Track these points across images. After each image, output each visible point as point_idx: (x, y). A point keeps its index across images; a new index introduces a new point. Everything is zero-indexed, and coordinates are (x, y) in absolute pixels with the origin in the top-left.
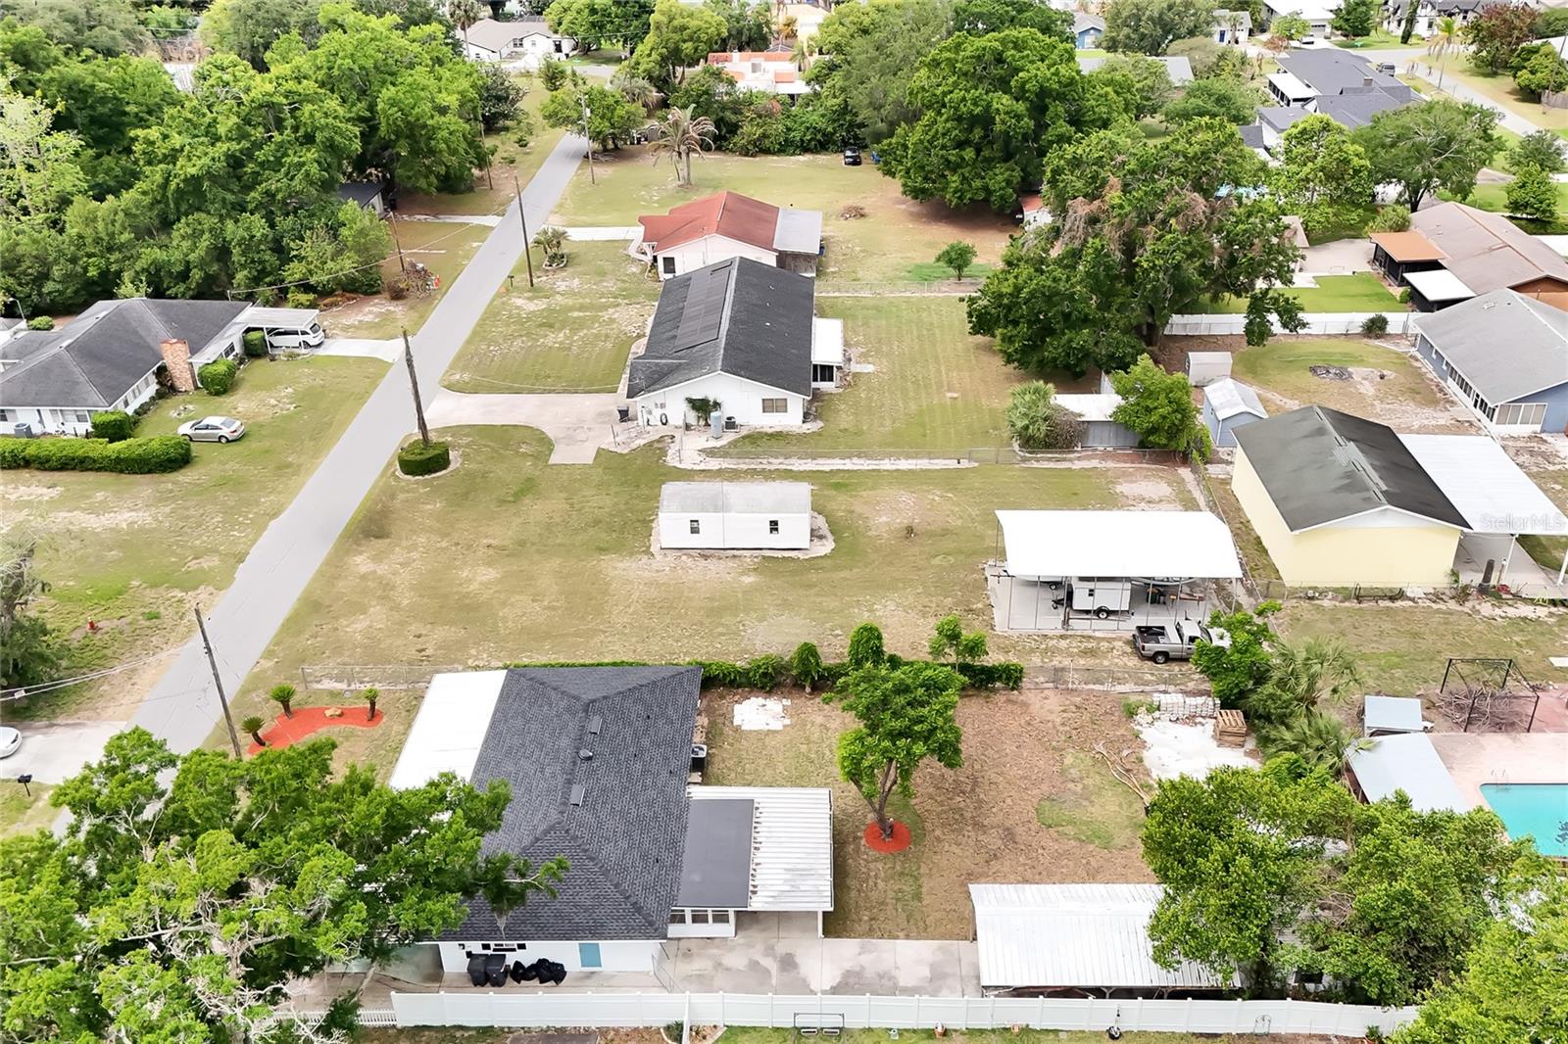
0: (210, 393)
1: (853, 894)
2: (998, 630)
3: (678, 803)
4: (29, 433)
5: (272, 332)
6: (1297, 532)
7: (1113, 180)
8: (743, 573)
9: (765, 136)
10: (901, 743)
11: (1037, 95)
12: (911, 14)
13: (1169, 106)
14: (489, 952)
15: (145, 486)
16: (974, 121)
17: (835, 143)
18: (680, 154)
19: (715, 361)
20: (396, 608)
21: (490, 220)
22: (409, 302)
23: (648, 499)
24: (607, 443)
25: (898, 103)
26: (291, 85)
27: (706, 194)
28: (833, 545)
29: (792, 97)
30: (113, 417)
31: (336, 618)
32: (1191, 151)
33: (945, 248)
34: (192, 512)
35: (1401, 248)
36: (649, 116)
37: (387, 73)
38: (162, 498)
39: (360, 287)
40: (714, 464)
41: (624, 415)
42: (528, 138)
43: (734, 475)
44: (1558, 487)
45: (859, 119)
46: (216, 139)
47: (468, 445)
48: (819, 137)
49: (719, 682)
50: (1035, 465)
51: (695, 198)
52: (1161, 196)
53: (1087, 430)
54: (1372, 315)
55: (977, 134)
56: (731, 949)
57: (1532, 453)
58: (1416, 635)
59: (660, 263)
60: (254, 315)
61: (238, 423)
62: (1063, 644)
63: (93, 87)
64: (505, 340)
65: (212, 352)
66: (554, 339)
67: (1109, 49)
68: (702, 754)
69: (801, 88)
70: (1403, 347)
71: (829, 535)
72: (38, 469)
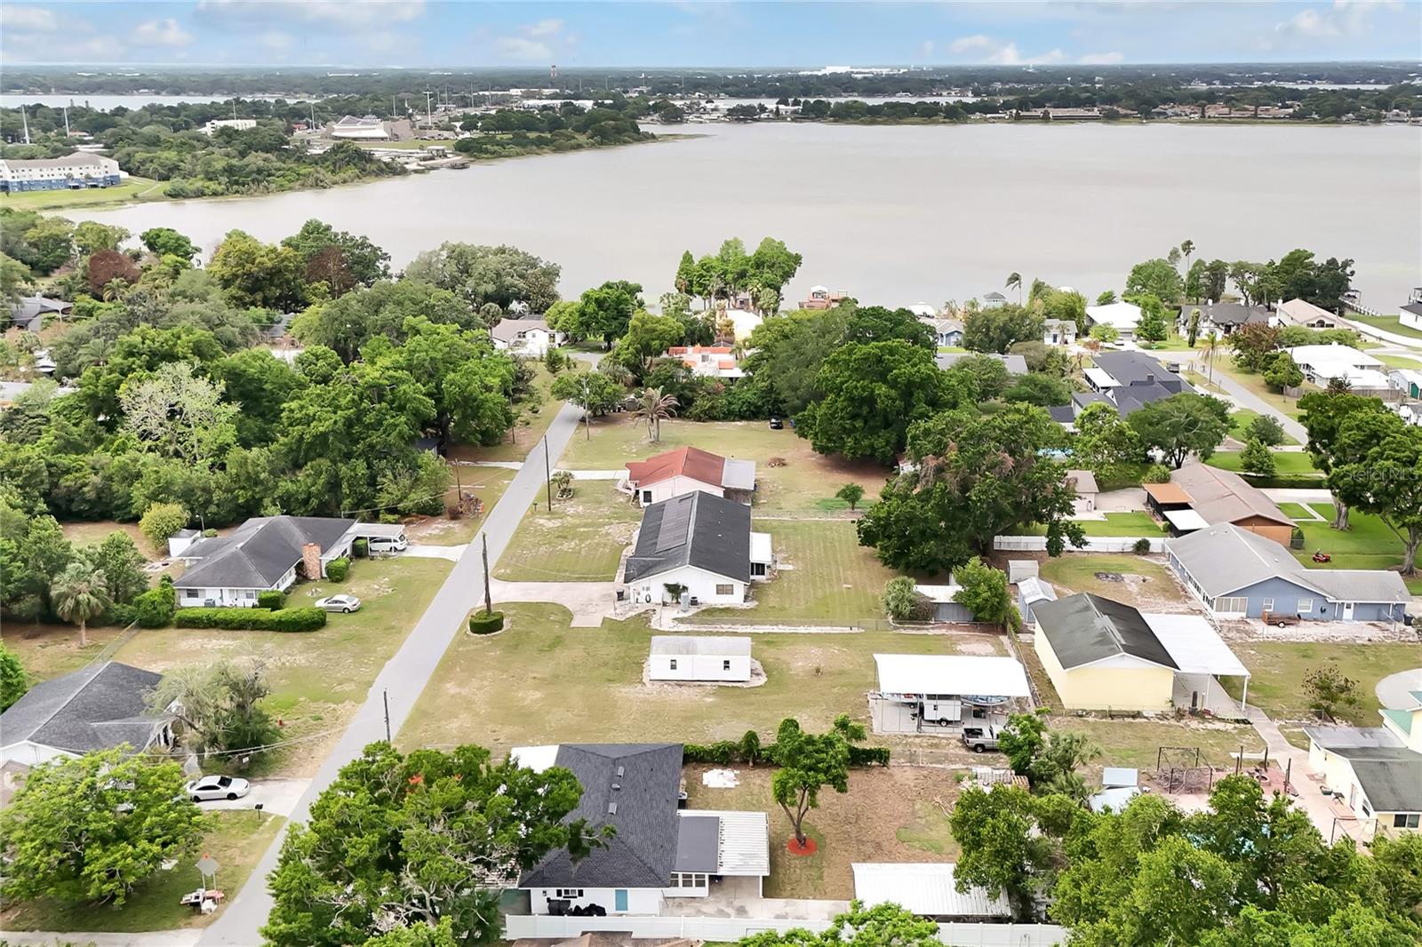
0: (332, 581)
1: (781, 876)
2: (875, 732)
3: (673, 817)
4: (213, 605)
5: (373, 540)
6: (1068, 670)
7: (952, 444)
8: (706, 696)
9: (712, 407)
10: (811, 773)
11: (906, 386)
12: (818, 325)
13: (1008, 391)
14: (561, 898)
15: (297, 640)
16: (863, 401)
17: (763, 413)
18: (652, 420)
19: (684, 559)
20: (477, 715)
21: (516, 465)
22: (464, 521)
23: (640, 649)
24: (610, 614)
25: (809, 386)
26: (391, 373)
27: (670, 449)
28: (766, 679)
29: (731, 379)
30: (273, 595)
31: (439, 721)
32: (1005, 426)
33: (843, 487)
34: (331, 656)
35: (1163, 494)
36: (629, 392)
37: (451, 363)
38: (309, 648)
39: (430, 511)
40: (683, 628)
41: (621, 596)
42: (538, 407)
43: (698, 633)
44: (1253, 652)
45: (782, 397)
46: (338, 407)
47: (514, 615)
48: (752, 408)
49: (696, 758)
50: (903, 632)
51: (663, 451)
52: (983, 454)
53: (937, 609)
54: (1139, 539)
55: (865, 410)
56: (707, 903)
57: (1238, 631)
58: (1147, 739)
59: (641, 495)
60: (358, 529)
61: (357, 600)
62: (918, 740)
63: (245, 371)
64: (534, 546)
65: (334, 553)
66: (568, 546)
67: (967, 348)
68: (684, 798)
69: (737, 373)
70: (1162, 562)
71: (763, 673)
72: (223, 629)
